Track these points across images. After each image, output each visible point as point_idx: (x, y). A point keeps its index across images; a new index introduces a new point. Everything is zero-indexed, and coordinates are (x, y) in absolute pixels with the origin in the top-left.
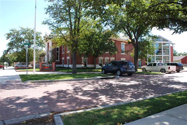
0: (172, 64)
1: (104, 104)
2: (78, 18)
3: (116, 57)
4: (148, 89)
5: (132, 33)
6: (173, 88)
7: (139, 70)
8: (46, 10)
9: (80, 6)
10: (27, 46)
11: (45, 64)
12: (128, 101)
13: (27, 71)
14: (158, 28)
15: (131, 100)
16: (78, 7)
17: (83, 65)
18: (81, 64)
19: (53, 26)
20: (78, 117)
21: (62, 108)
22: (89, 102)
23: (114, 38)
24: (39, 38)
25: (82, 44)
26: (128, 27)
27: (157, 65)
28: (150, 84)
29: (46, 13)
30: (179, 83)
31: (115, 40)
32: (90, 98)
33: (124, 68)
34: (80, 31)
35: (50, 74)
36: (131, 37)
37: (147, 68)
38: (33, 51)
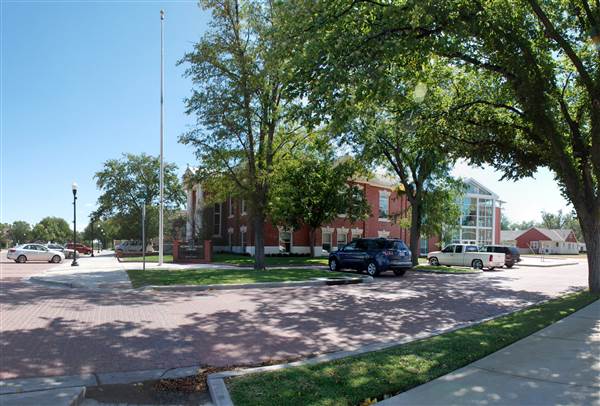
0: (498, 250)
1: (333, 350)
2: (269, 124)
3: (367, 227)
4: (443, 308)
5: (408, 169)
6: (496, 305)
7: (423, 263)
8: (187, 104)
9: (275, 91)
10: (143, 200)
11: (186, 244)
12: (392, 341)
13: (144, 262)
14: (469, 160)
15: (401, 337)
16: (271, 94)
17: (281, 248)
18: (277, 245)
19: (207, 148)
20: (267, 383)
21: (228, 357)
22: (295, 345)
23: (363, 179)
24: (170, 178)
25: (278, 194)
26: (398, 151)
27: (464, 250)
28: (447, 297)
29: (188, 112)
30: (509, 293)
31: (365, 185)
32: (297, 335)
33: (384, 257)
34: (274, 160)
35: (199, 270)
36: (403, 178)
37: (443, 257)
38: (157, 213)
